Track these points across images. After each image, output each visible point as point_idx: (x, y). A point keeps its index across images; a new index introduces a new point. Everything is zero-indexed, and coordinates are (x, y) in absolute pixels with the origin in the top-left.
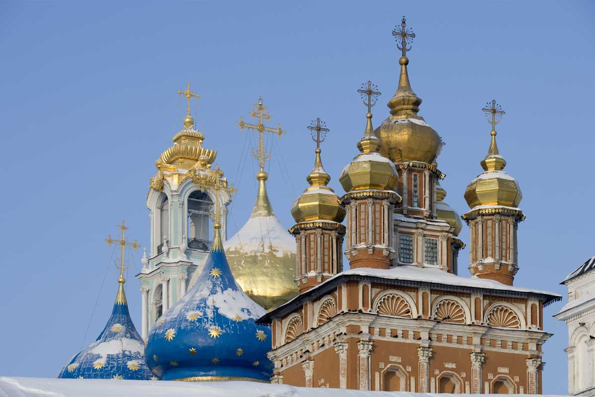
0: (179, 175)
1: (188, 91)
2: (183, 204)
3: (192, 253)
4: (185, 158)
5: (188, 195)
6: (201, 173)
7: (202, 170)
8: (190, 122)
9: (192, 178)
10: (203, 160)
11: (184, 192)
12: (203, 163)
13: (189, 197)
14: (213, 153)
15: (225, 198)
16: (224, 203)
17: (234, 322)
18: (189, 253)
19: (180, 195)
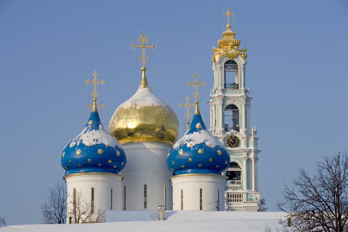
0: (220, 54)
1: (228, 12)
2: (222, 67)
3: (227, 91)
4: (224, 45)
5: (224, 63)
6: (230, 51)
7: (230, 50)
8: (229, 27)
9: (225, 54)
10: (231, 45)
11: (222, 61)
12: (231, 46)
13: (225, 64)
14: (238, 41)
15: (243, 62)
16: (243, 64)
17: (87, 147)
18: (225, 91)
19: (220, 63)
